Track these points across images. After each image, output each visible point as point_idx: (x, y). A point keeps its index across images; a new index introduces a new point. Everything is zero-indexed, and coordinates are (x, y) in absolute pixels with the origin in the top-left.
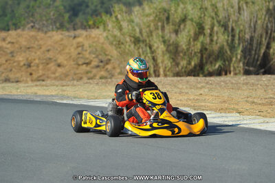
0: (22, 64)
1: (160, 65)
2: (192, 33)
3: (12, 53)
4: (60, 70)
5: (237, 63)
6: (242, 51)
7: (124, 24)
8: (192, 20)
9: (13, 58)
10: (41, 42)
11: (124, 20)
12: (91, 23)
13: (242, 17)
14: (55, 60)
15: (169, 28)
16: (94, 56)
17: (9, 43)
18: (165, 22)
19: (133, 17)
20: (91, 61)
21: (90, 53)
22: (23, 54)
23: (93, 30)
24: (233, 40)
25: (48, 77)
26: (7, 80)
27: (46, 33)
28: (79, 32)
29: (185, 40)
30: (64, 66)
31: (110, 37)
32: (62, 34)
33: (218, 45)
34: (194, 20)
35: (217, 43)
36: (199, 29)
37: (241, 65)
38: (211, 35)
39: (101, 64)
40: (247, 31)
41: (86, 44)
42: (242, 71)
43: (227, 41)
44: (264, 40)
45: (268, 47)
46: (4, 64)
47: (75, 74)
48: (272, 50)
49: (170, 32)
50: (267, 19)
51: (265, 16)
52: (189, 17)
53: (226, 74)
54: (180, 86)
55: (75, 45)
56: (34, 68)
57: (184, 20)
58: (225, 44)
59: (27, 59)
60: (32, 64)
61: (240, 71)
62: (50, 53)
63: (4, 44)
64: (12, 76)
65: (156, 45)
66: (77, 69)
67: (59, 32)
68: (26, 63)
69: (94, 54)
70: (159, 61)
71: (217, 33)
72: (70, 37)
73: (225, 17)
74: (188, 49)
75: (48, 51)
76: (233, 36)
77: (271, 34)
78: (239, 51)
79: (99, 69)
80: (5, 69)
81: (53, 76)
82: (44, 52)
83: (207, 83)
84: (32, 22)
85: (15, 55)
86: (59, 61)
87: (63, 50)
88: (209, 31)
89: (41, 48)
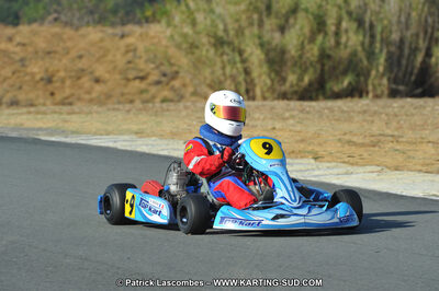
0: (38, 77)
1: (256, 81)
2: (307, 30)
3: (22, 60)
4: (98, 88)
5: (378, 79)
6: (386, 60)
7: (200, 17)
8: (306, 10)
9: (23, 69)
10: (69, 44)
11: (198, 10)
12: (149, 13)
13: (386, 7)
14: (91, 73)
15: (270, 23)
16: (152, 66)
17: (19, 44)
18: (265, 13)
19: (214, 5)
20: (148, 74)
21: (147, 61)
22: (41, 63)
23: (152, 26)
24: (372, 43)
25: (79, 99)
26: (14, 103)
27: (77, 29)
28: (129, 28)
29: (295, 42)
30: (104, 82)
31: (176, 37)
32: (102, 31)
33: (349, 50)
34: (311, 10)
35: (346, 47)
36: (319, 24)
37: (385, 81)
38: (337, 34)
39: (163, 79)
40: (395, 28)
41: (141, 47)
42: (386, 92)
43: (363, 44)
44: (421, 42)
45: (428, 54)
46: (9, 78)
47: (122, 94)
48: (433, 60)
49: (272, 30)
50: (426, 9)
51: (424, 4)
52: (303, 6)
53: (361, 96)
54: (257, 116)
55: (123, 49)
56: (58, 84)
57: (294, 11)
58: (359, 48)
59: (47, 71)
60: (55, 79)
61: (383, 92)
62: (84, 60)
63: (11, 47)
64: (22, 97)
65: (249, 50)
66: (126, 86)
67: (99, 27)
68: (45, 77)
69: (153, 63)
70: (255, 74)
71: (346, 31)
72: (115, 35)
73: (360, 7)
74: (301, 57)
75: (80, 57)
76: (373, 36)
77: (432, 33)
78: (382, 60)
79: (159, 87)
80: (12, 86)
81: (87, 97)
82: (73, 60)
83: (302, 111)
84: (56, 11)
85: (27, 63)
86: (97, 74)
87: (104, 56)
88: (333, 28)
89: (68, 53)
